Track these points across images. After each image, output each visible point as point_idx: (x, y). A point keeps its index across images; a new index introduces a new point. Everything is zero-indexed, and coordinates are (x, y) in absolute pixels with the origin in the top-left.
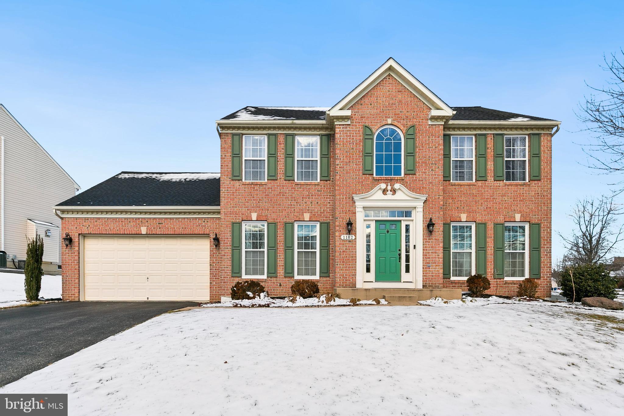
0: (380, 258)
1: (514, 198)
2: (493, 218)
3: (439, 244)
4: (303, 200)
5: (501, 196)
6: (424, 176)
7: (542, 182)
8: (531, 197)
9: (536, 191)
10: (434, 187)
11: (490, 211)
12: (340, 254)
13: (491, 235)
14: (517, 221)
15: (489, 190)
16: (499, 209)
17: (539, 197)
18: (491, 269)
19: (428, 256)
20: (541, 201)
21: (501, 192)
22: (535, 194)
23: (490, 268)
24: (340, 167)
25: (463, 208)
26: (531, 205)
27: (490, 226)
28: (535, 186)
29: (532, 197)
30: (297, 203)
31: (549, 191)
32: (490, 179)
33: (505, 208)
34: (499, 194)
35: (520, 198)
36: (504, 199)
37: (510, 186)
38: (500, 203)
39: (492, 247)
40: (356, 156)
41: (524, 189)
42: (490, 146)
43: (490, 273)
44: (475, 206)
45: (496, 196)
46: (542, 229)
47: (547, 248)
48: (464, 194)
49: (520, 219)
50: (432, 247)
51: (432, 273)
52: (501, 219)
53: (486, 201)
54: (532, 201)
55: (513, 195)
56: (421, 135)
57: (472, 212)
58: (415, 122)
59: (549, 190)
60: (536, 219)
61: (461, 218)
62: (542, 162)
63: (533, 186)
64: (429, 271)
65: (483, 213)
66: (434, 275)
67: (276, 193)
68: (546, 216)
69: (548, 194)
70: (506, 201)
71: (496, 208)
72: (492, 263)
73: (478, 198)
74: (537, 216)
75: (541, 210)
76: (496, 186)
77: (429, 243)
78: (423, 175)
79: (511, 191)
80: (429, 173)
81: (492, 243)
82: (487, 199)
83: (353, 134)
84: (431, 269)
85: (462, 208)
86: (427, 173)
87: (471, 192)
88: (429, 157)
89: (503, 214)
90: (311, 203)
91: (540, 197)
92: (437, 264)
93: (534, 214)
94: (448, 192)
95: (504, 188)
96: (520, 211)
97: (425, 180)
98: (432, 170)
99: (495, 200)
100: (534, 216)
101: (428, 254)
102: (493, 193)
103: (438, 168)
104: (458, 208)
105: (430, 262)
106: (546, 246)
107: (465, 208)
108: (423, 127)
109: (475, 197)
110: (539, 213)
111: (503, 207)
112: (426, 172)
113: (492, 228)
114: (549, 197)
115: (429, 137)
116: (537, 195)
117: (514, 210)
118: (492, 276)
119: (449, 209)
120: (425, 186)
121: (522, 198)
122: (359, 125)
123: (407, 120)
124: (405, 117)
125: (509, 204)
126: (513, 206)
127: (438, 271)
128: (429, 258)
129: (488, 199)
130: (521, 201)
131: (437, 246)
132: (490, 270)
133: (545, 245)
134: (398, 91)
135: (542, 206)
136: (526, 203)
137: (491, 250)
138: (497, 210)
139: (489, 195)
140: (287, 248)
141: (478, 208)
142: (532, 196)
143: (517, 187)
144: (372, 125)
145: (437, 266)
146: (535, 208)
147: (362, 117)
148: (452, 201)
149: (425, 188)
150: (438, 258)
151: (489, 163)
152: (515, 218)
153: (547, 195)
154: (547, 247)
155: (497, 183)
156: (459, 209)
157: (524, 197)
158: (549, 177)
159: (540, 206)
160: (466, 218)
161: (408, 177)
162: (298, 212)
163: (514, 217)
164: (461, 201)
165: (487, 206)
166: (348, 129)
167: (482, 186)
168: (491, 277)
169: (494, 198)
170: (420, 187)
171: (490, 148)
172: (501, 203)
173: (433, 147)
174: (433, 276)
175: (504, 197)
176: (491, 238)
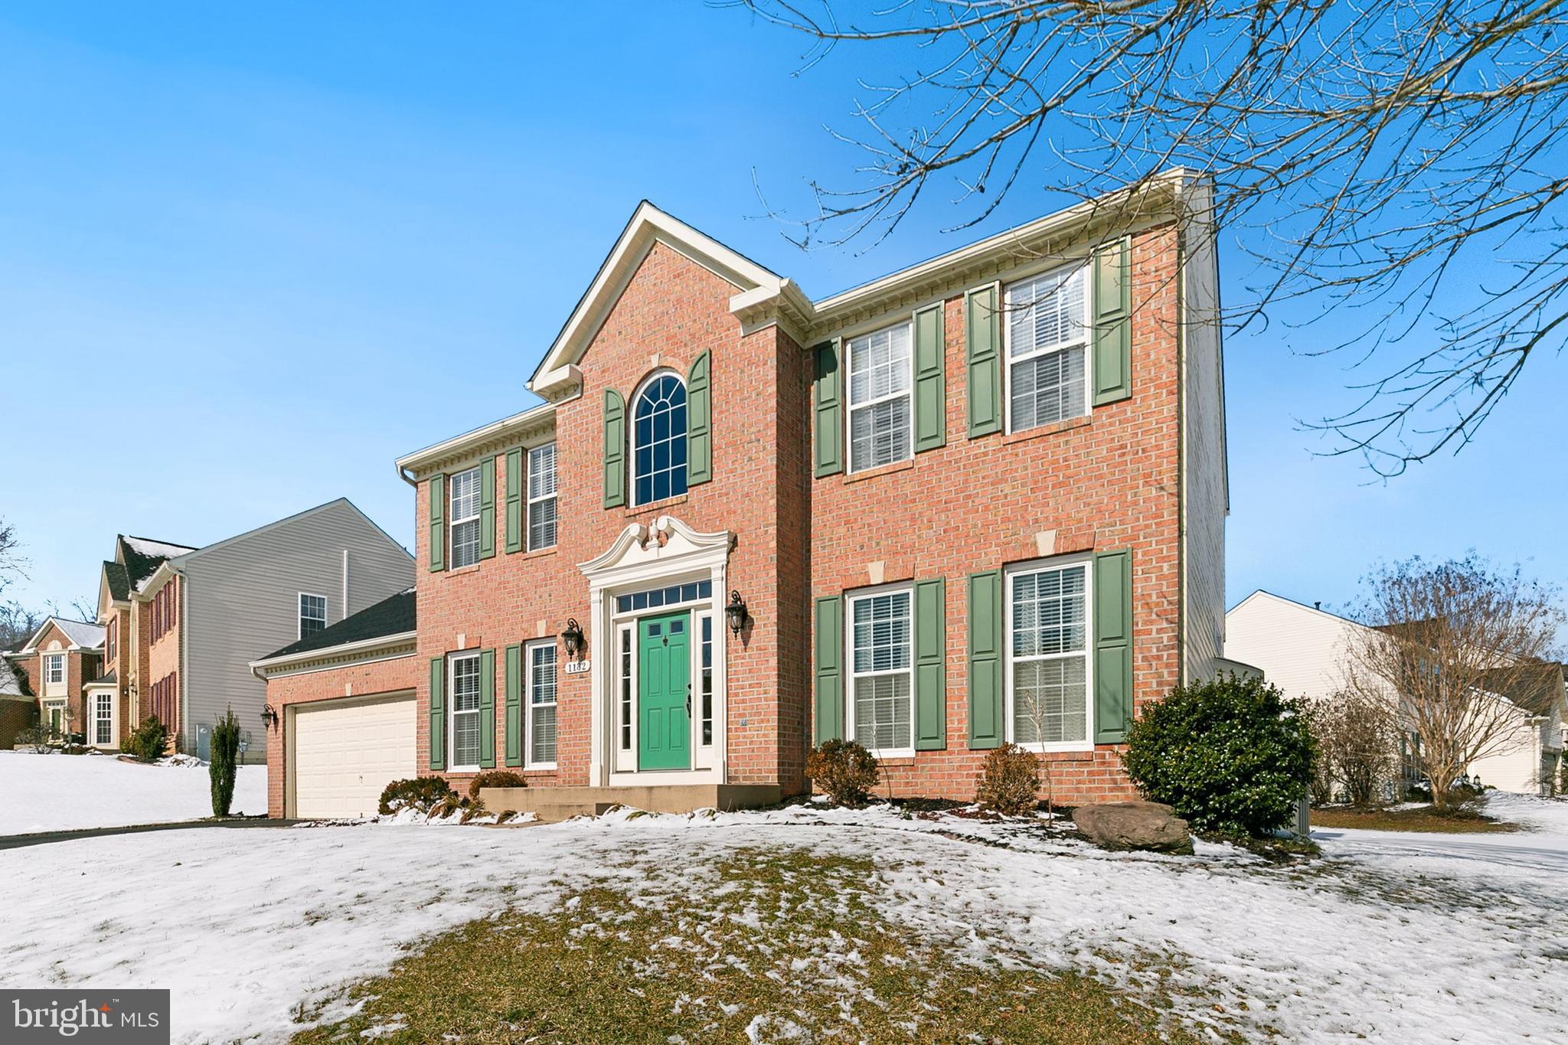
0: (649, 710)
1: (1036, 482)
2: (967, 559)
3: (767, 661)
4: (536, 592)
5: (992, 484)
6: (731, 480)
7: (1138, 402)
8: (1094, 465)
9: (1113, 439)
10: (755, 504)
11: (957, 537)
12: (565, 709)
13: (959, 612)
14: (1042, 555)
15: (953, 474)
16: (986, 526)
17: (1124, 459)
18: (960, 721)
19: (741, 697)
20: (1132, 470)
21: (990, 472)
22: (1110, 450)
23: (955, 719)
24: (565, 504)
25: (878, 544)
26: (1094, 491)
27: (958, 584)
28: (1111, 424)
29: (1101, 465)
30: (526, 600)
31: (1165, 430)
32: (958, 438)
33: (1004, 521)
34: (983, 478)
35: (1055, 478)
36: (1000, 493)
37: (1020, 444)
38: (986, 508)
39: (961, 650)
40: (593, 470)
41: (1071, 442)
42: (956, 334)
43: (957, 734)
44: (911, 531)
45: (974, 489)
46: (1139, 568)
47: (1157, 633)
48: (879, 502)
49: (1055, 547)
50: (750, 671)
51: (751, 743)
52: (990, 559)
53: (942, 511)
54: (1101, 477)
55: (1030, 471)
56: (725, 372)
57: (903, 551)
58: (710, 341)
59: (1164, 425)
60: (1116, 537)
61: (869, 576)
62: (1139, 333)
63: (1103, 426)
64: (744, 737)
65: (933, 548)
66: (756, 746)
67: (494, 585)
68: (1156, 518)
69: (1163, 440)
70: (1006, 496)
71: (975, 526)
72: (962, 700)
73: (920, 507)
74: (1118, 527)
75: (1136, 503)
76: (976, 456)
77: (743, 661)
78: (728, 478)
79: (1025, 461)
80: (742, 468)
81: (962, 637)
82: (945, 503)
83: (587, 416)
84: (748, 733)
85: (874, 544)
86: (739, 471)
87: (900, 493)
88: (743, 425)
89: (998, 541)
90: (550, 596)
91: (1128, 458)
92: (762, 717)
93: (1107, 521)
94: (834, 507)
95: (1000, 455)
96: (1056, 519)
97: (735, 491)
98: (750, 459)
99: (973, 501)
100: (1107, 530)
101: (740, 691)
102: (966, 481)
103: (764, 448)
104: (862, 547)
105: (747, 712)
106: (1154, 628)
107: (882, 543)
108: (730, 348)
109: (911, 505)
110: (1127, 515)
111: (999, 518)
112: (736, 468)
113: (961, 590)
114: (1165, 450)
115: (742, 372)
116: (1116, 453)
117: (1036, 521)
118: (963, 743)
119: (838, 553)
120: (735, 506)
121: (1061, 476)
122: (597, 393)
123: (693, 343)
124: (688, 337)
125: (1018, 504)
126: (1030, 508)
127: (765, 735)
128: (744, 701)
129: (951, 502)
130: (1061, 485)
131: (763, 667)
132: (956, 723)
133: (1152, 622)
134: (675, 277)
135: (1138, 488)
136: (1078, 488)
137: (961, 659)
138: (978, 533)
139: (953, 489)
140: (510, 703)
141: (919, 537)
142: (1098, 460)
143: (1045, 442)
144: (622, 384)
145: (762, 721)
146: (1112, 498)
147: (603, 372)
148: (846, 529)
149: (735, 512)
150: (766, 699)
151: (953, 390)
152: (1037, 548)
153: (1156, 446)
154: (1161, 629)
155: (980, 447)
156: (865, 549)
157: (1072, 471)
158: (1164, 377)
159: (1131, 488)
160: (885, 572)
161: (695, 492)
162: (527, 621)
163: (1035, 544)
164: (869, 525)
165: (948, 523)
166: (578, 408)
167: (930, 467)
168: (962, 745)
169: (969, 497)
170: (722, 514)
171: (954, 343)
172: (991, 507)
173: (750, 397)
174: (753, 751)
175: (1000, 486)
176: (958, 622)
